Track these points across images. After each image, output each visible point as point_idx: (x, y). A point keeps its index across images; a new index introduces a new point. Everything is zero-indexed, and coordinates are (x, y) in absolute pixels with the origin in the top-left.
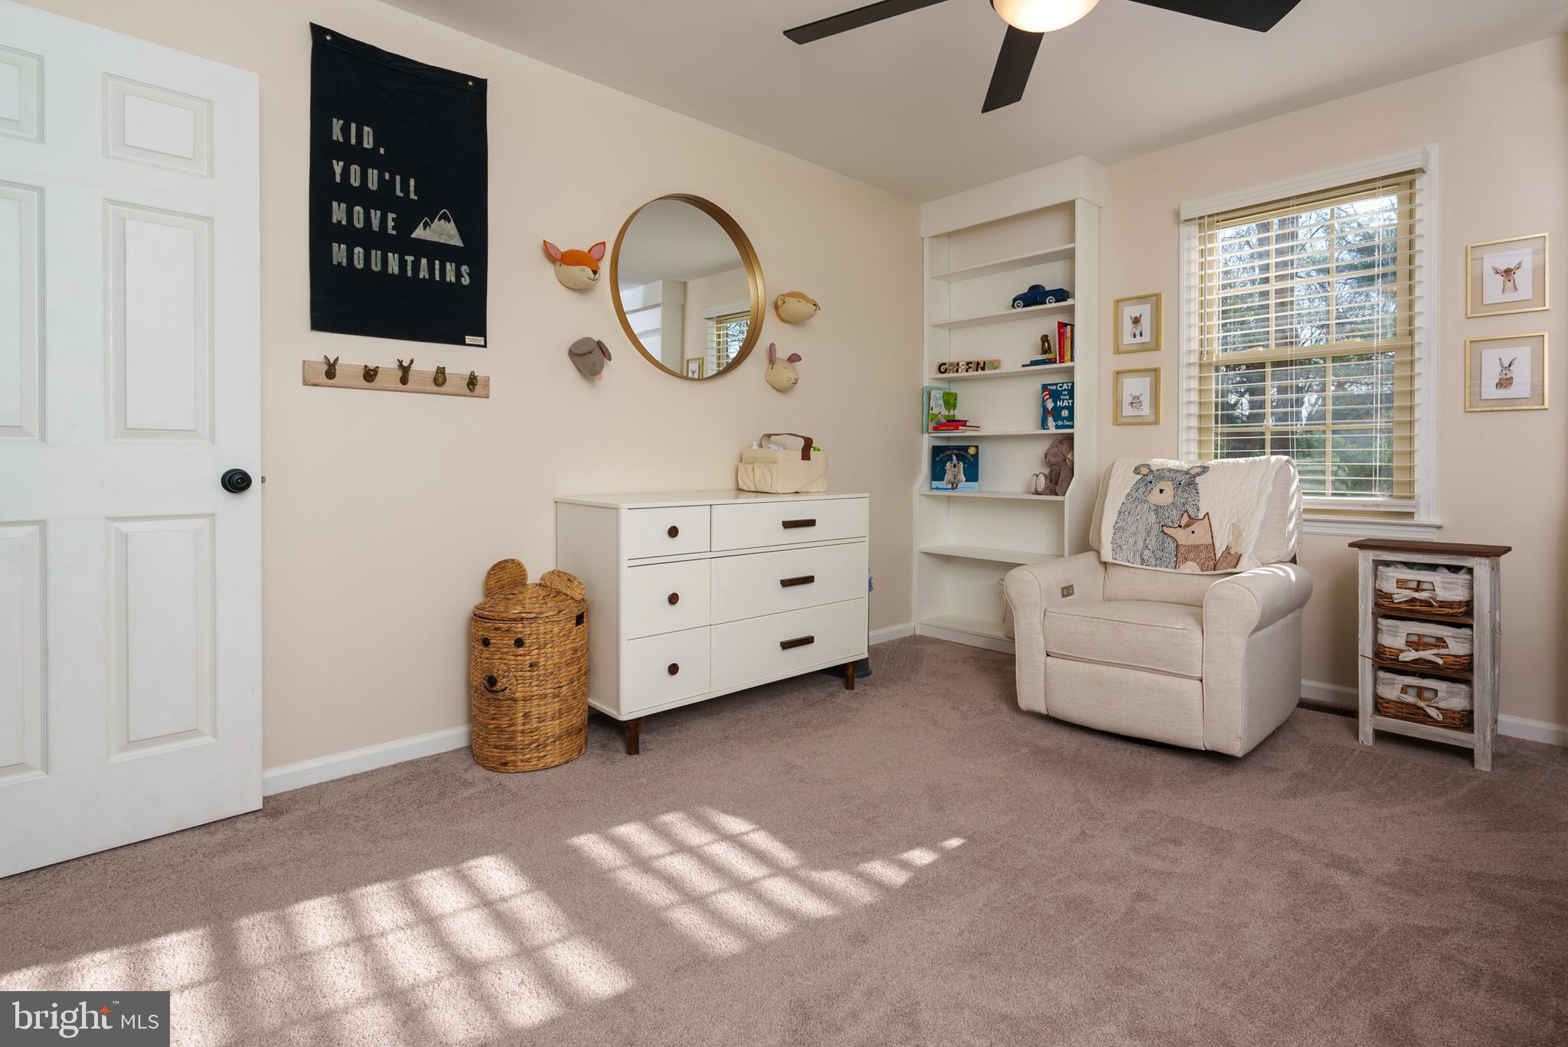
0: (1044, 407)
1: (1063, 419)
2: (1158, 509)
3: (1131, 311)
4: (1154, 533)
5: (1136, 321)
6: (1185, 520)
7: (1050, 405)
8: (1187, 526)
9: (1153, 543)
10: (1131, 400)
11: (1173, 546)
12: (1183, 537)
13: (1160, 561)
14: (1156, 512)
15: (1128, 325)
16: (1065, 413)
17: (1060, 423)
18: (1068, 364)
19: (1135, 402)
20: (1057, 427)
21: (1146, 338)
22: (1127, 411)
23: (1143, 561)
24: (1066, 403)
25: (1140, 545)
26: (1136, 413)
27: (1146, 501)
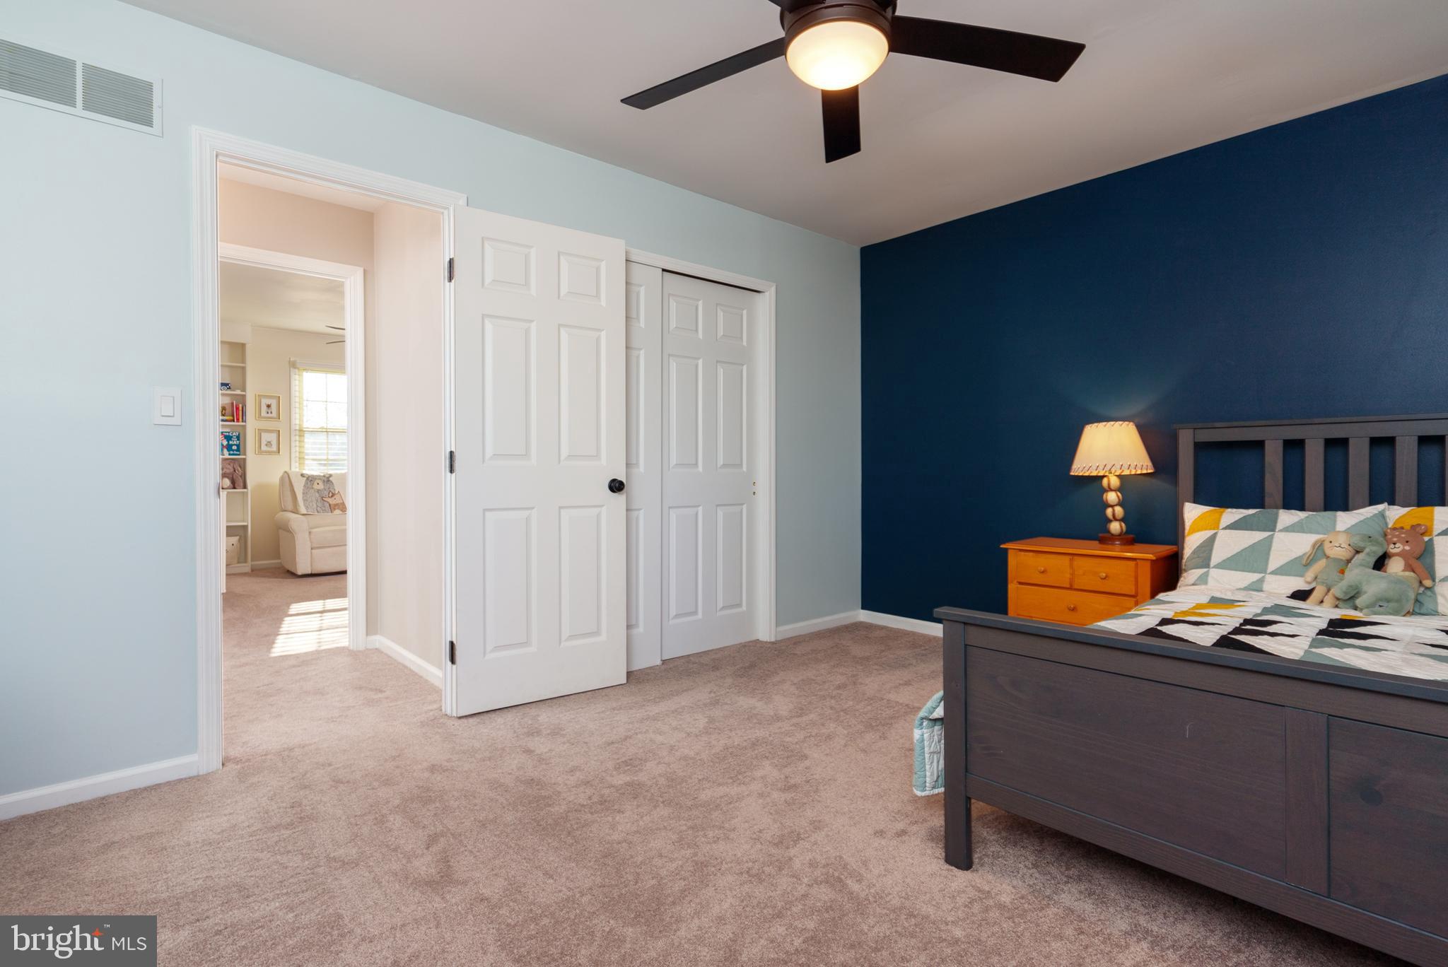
0: (222, 445)
1: (233, 451)
2: (318, 491)
3: (265, 402)
4: (319, 500)
5: (269, 406)
6: (331, 495)
7: (225, 443)
8: (332, 496)
9: (319, 505)
10: (266, 443)
11: (328, 505)
12: (330, 500)
13: (324, 511)
14: (318, 492)
15: (264, 408)
16: (234, 448)
17: (232, 452)
18: (241, 423)
19: (269, 444)
20: (230, 454)
21: (274, 414)
22: (264, 448)
23: (318, 512)
24: (235, 443)
25: (315, 506)
26: (269, 449)
27: (313, 488)
